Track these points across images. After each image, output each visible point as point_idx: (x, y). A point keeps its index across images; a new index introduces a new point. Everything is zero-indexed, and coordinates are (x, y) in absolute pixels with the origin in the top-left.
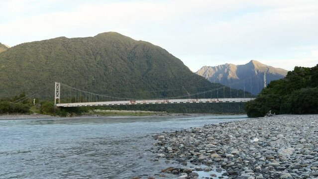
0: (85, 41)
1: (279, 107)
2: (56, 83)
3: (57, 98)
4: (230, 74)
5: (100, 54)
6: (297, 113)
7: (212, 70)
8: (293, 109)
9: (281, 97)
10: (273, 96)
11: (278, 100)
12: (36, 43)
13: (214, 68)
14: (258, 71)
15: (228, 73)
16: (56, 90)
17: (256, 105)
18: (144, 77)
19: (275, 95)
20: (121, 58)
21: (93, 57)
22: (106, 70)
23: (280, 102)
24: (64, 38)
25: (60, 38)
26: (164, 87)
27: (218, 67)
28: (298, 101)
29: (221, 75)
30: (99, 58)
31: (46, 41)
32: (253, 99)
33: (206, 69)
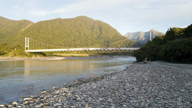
0: (70, 20)
1: (156, 55)
2: (26, 38)
3: (27, 46)
4: (141, 37)
5: (77, 26)
6: (169, 61)
7: (132, 34)
8: (166, 58)
9: (158, 47)
10: (152, 46)
11: (156, 49)
12: (47, 21)
13: (133, 33)
14: (155, 35)
15: (140, 36)
16: (26, 42)
17: (139, 53)
18: (98, 38)
19: (154, 45)
20: (88, 28)
21: (74, 28)
22: (80, 34)
23: (157, 51)
24: (60, 19)
25: (58, 19)
26: (108, 42)
27: (135, 33)
28: (171, 50)
29: (136, 37)
30: (76, 28)
31: (51, 20)
32: (140, 48)
33: (129, 34)
